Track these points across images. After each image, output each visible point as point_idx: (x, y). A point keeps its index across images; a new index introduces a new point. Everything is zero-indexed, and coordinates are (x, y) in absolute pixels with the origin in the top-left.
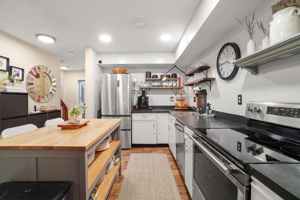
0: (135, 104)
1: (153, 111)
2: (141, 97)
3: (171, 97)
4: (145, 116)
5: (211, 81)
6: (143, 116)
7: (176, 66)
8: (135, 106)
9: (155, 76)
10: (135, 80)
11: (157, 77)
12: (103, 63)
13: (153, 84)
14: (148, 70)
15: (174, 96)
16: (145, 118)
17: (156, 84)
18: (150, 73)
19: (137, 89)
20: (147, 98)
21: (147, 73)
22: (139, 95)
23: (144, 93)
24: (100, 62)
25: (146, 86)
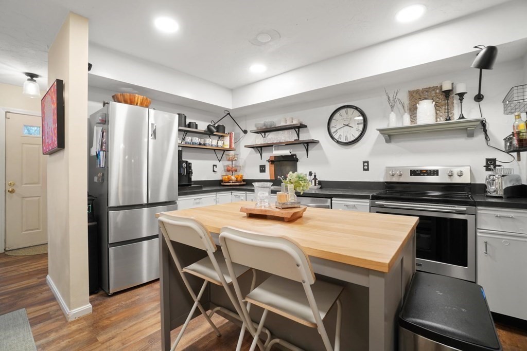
1: (204, 189)
3: (214, 166)
4: (198, 201)
5: (309, 144)
6: (195, 199)
7: (229, 114)
9: (194, 125)
11: (197, 126)
14: (183, 112)
15: (216, 162)
16: (199, 203)
17: (196, 140)
18: (185, 118)
20: (189, 166)
21: (180, 116)
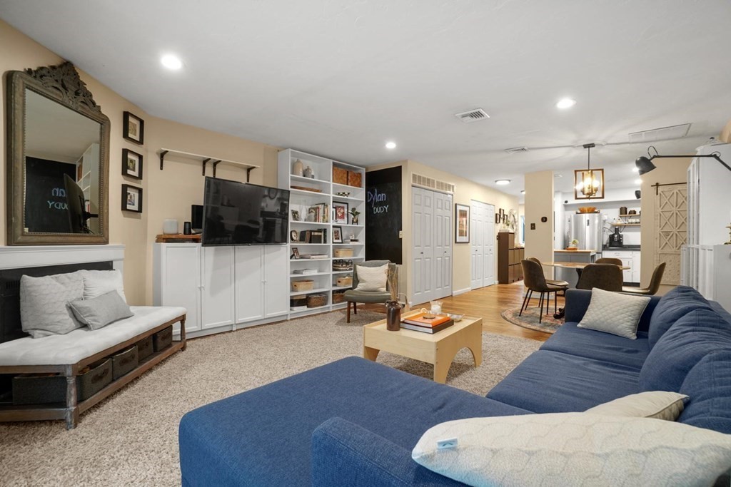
0: (605, 243)
1: (628, 249)
2: (613, 235)
6: (615, 253)
8: (606, 245)
9: (633, 212)
10: (605, 217)
11: (635, 212)
12: (569, 203)
13: (630, 220)
14: (623, 206)
16: (618, 255)
17: (634, 220)
18: (626, 209)
19: (608, 226)
20: (620, 237)
21: (621, 209)
22: (612, 233)
23: (617, 231)
24: (566, 202)
25: (621, 222)
